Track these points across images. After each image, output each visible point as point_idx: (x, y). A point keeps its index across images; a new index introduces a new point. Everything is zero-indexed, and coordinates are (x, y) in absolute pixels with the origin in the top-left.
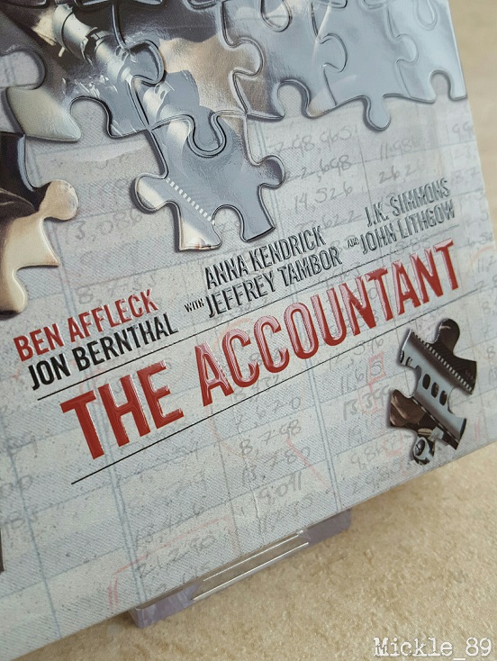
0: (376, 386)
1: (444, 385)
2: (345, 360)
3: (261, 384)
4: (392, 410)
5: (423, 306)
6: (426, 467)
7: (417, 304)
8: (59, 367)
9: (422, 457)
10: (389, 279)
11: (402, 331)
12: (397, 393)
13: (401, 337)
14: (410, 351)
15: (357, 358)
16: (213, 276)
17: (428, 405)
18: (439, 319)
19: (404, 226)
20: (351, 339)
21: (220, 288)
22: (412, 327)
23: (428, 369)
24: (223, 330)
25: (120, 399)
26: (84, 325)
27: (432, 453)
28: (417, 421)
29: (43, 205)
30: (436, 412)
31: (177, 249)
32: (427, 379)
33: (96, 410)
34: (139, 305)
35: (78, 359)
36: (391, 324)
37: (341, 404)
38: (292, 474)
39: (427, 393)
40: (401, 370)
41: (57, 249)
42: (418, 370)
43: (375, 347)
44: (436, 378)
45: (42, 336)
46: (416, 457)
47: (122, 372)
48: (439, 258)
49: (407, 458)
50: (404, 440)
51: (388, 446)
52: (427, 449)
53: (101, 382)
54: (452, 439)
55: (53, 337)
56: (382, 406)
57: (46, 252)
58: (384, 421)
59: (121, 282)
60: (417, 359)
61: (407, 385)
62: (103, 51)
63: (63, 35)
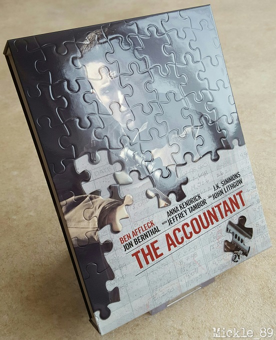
0: (220, 240)
1: (242, 237)
2: (210, 233)
3: (184, 243)
4: (225, 246)
5: (234, 213)
6: (237, 263)
7: (231, 212)
8: (131, 245)
9: (236, 260)
10: (222, 207)
11: (227, 222)
12: (226, 241)
13: (227, 224)
14: (230, 227)
15: (213, 232)
16: (169, 213)
17: (237, 244)
18: (239, 216)
19: (226, 189)
20: (211, 226)
21: (171, 217)
22: (231, 220)
23: (236, 232)
24: (173, 229)
25: (146, 252)
26: (136, 232)
27: (239, 258)
28: (233, 249)
29: (125, 202)
30: (239, 245)
31: (159, 207)
32: (236, 235)
33: (141, 255)
34: (150, 225)
35: (135, 242)
36: (223, 220)
37: (209, 246)
38: (195, 269)
39: (236, 240)
40: (228, 234)
41: (128, 213)
42: (233, 233)
43: (219, 228)
44: (239, 235)
45: (126, 237)
46: (234, 260)
47: (147, 244)
48: (238, 197)
49: (231, 261)
50: (230, 255)
51: (225, 258)
52: (237, 257)
53: (141, 247)
54: (245, 253)
55: (129, 237)
56: (222, 246)
57: (126, 214)
58: (223, 250)
59: (145, 219)
60: (233, 230)
61: (230, 238)
62: (137, 157)
63: (127, 155)
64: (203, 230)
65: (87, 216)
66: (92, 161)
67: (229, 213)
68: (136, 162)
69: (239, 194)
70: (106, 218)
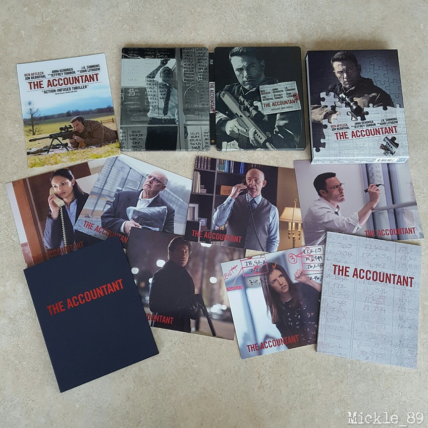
0: (379, 142)
1: (392, 145)
3: (360, 138)
4: (381, 146)
8: (335, 129)
10: (384, 129)
11: (385, 137)
12: (382, 144)
14: (386, 139)
17: (388, 148)
19: (388, 123)
20: (376, 135)
21: (357, 125)
22: (387, 136)
23: (389, 142)
26: (339, 126)
27: (388, 154)
28: (386, 149)
29: (337, 113)
31: (352, 120)
32: (388, 144)
33: (338, 135)
34: (345, 125)
35: (337, 129)
36: (383, 135)
38: (363, 150)
39: (388, 146)
40: (384, 141)
43: (380, 137)
44: (390, 144)
46: (385, 154)
47: (342, 132)
48: (394, 128)
49: (383, 154)
53: (339, 132)
54: (392, 153)
55: (335, 126)
59: (344, 122)
60: (387, 141)
61: (385, 144)
62: (346, 98)
63: (342, 97)
64: (371, 135)
65: (320, 113)
66: (327, 95)
67: (387, 133)
68: (346, 100)
69: (395, 127)
70: (327, 116)
